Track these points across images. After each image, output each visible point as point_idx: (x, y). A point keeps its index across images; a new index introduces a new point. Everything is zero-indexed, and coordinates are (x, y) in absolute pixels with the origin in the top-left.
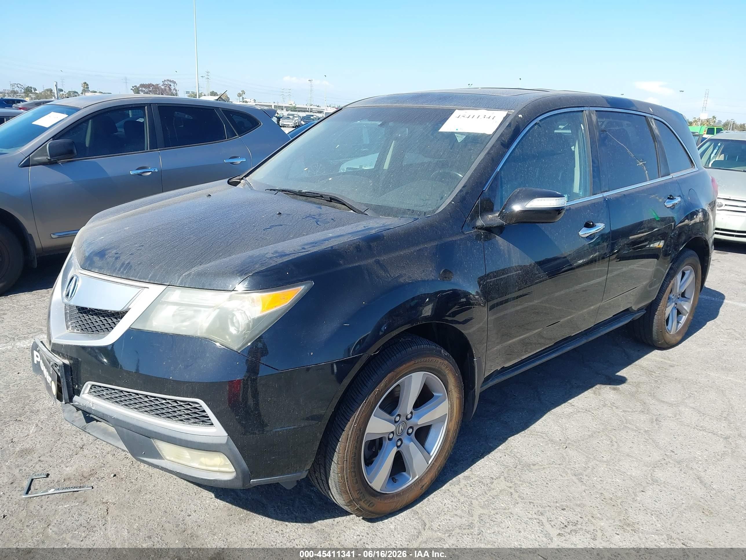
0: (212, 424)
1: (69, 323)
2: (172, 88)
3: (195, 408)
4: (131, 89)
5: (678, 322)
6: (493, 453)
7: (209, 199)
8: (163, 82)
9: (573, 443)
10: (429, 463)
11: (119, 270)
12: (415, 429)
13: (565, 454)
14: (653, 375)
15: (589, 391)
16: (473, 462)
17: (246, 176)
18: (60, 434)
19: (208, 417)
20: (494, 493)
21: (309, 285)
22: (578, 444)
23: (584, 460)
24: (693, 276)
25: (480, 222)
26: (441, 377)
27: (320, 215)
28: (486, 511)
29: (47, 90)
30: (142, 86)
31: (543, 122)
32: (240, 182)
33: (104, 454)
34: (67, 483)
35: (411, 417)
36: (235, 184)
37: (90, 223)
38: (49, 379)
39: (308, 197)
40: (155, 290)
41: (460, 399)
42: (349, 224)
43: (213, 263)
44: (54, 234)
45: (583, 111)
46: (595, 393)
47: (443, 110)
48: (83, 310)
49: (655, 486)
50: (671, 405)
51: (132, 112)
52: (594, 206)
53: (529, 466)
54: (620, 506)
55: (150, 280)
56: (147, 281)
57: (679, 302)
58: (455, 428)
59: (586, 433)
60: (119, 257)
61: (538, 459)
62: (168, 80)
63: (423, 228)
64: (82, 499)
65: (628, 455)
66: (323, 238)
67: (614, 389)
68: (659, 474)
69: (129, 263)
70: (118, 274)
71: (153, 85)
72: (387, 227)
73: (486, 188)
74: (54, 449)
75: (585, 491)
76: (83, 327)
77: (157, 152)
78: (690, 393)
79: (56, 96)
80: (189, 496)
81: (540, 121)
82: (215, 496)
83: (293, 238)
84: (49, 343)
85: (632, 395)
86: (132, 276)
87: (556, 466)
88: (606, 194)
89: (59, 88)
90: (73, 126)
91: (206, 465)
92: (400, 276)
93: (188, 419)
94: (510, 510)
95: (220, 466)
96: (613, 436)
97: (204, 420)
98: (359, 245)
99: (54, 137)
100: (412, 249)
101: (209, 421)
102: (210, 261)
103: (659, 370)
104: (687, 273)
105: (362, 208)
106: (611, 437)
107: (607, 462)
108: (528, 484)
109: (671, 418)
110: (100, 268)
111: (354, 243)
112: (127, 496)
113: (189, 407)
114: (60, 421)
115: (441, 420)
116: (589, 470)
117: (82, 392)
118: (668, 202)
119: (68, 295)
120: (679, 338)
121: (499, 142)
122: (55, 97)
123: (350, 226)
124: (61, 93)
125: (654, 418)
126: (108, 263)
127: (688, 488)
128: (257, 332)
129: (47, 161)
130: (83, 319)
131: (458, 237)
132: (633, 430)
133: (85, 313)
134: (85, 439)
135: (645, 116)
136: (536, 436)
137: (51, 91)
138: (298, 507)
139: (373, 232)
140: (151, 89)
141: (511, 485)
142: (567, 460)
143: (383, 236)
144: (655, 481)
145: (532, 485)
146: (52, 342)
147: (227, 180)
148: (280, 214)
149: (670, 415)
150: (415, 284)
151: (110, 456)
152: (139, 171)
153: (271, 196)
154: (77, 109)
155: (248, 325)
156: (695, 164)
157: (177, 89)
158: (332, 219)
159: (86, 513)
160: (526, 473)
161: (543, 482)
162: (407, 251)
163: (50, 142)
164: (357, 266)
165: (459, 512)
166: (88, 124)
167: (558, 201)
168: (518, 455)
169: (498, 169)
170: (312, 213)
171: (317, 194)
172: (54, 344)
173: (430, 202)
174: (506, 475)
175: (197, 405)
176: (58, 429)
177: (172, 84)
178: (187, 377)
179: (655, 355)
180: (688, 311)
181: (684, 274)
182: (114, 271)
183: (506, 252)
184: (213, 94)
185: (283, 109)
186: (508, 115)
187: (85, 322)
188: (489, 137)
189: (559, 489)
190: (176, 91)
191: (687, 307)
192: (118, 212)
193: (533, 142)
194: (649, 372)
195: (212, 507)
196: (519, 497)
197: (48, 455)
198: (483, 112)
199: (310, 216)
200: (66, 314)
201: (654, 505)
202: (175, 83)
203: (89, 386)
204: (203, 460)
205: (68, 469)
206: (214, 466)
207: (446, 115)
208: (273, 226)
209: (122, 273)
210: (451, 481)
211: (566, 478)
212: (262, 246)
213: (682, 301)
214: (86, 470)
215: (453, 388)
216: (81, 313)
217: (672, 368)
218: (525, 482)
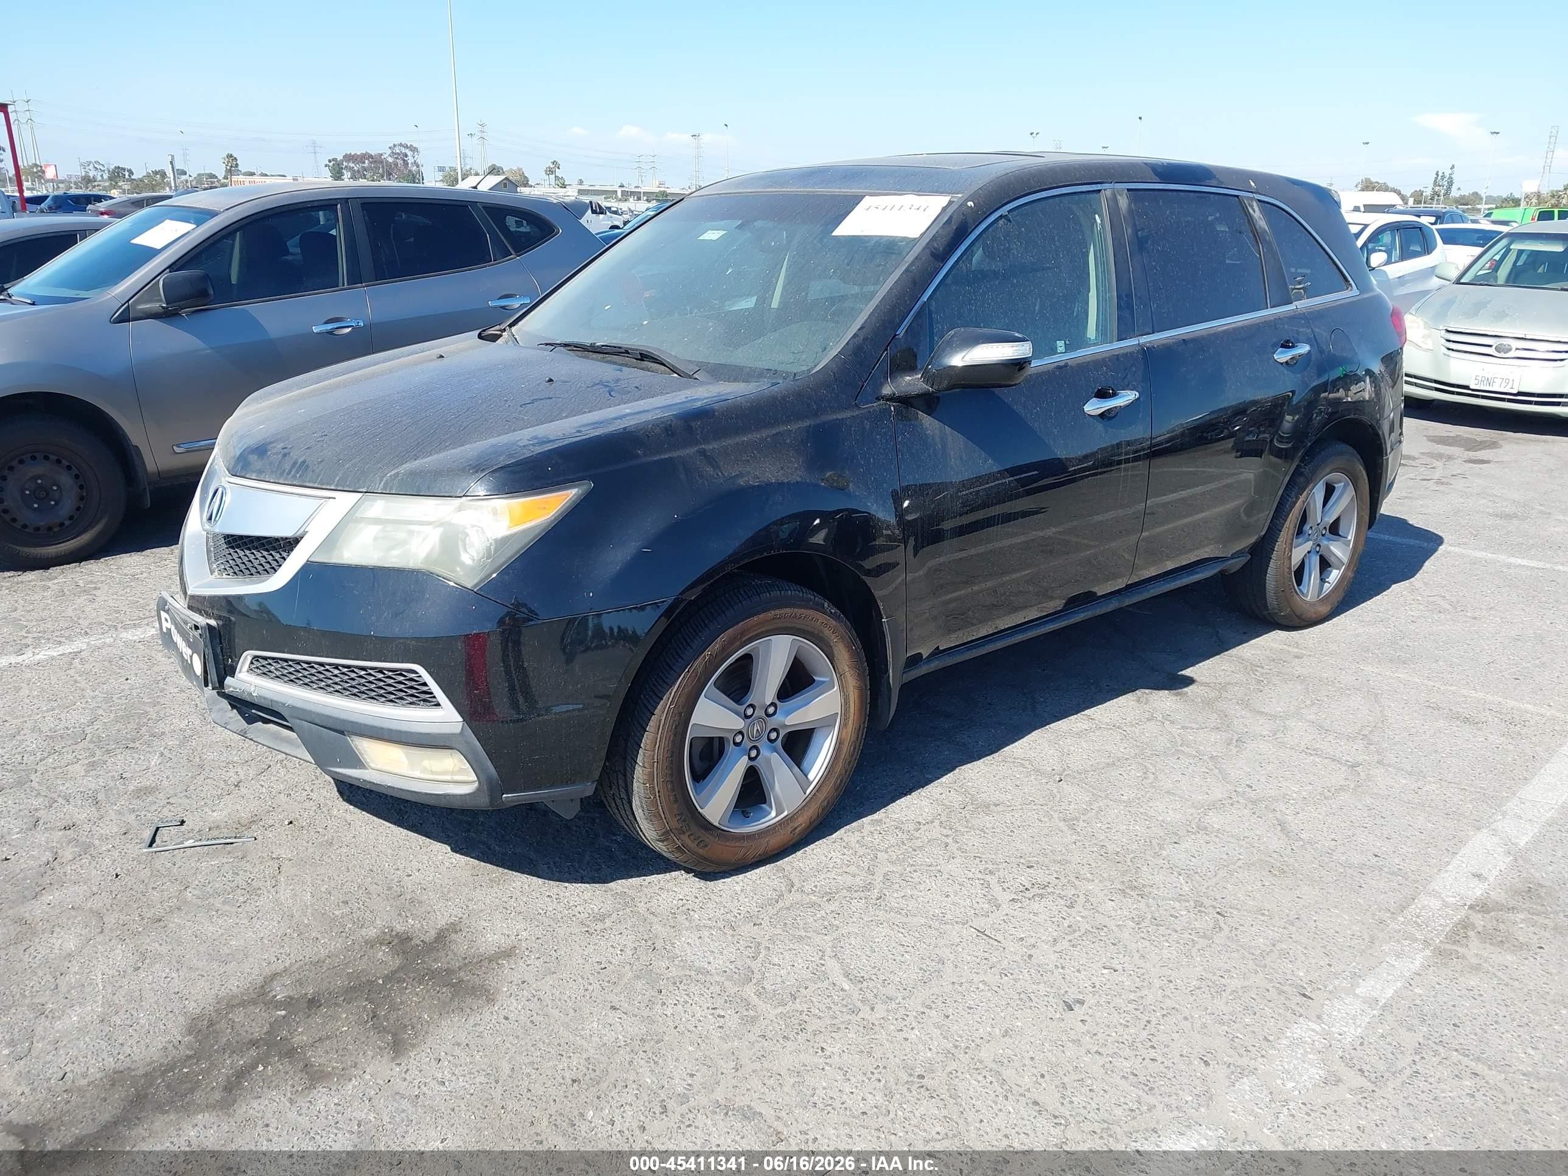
0: (438, 705)
1: (215, 566)
2: (410, 160)
3: (411, 680)
4: (326, 166)
5: (1323, 580)
6: (930, 787)
7: (440, 362)
8: (390, 148)
9: (1075, 774)
10: (808, 792)
11: (288, 474)
12: (782, 733)
13: (1055, 791)
14: (1257, 670)
15: (1129, 696)
16: (893, 800)
17: (511, 326)
18: (201, 767)
19: (432, 693)
20: (918, 843)
21: (585, 487)
22: (1083, 776)
23: (1087, 799)
24: (1350, 492)
25: (887, 390)
26: (825, 648)
27: (618, 380)
28: (898, 868)
29: (156, 173)
30: (349, 158)
31: (1015, 213)
32: (501, 336)
33: (274, 793)
34: (215, 833)
35: (775, 713)
36: (494, 338)
37: (243, 407)
38: (187, 651)
39: (606, 353)
40: (346, 500)
41: (861, 690)
42: (662, 394)
43: (435, 457)
44: (178, 446)
45: (1099, 191)
46: (1138, 700)
47: (846, 198)
48: (236, 542)
49: (1199, 836)
50: (1273, 717)
51: (325, 215)
52: (1116, 361)
53: (988, 806)
54: (1130, 864)
55: (336, 486)
56: (333, 488)
57: (1324, 543)
58: (854, 738)
59: (1103, 760)
60: (289, 453)
61: (1003, 797)
62: (401, 145)
63: (784, 398)
64: (240, 854)
65: (1168, 792)
66: (613, 416)
67: (1176, 695)
68: (1214, 820)
69: (304, 462)
70: (286, 479)
71: (371, 156)
72: (724, 398)
73: (901, 332)
74: (192, 788)
75: (1075, 843)
76: (237, 569)
77: (361, 290)
78: (1316, 699)
79: (173, 185)
80: (410, 850)
81: (1009, 212)
82: (452, 849)
83: (566, 417)
84: (183, 596)
85: (1208, 703)
86: (309, 482)
87: (1035, 808)
88: (1144, 339)
89: (177, 167)
90: (206, 244)
91: (432, 773)
92: (740, 475)
93: (401, 698)
94: (939, 867)
95: (453, 773)
96: (1151, 764)
97: (426, 699)
98: (670, 425)
99: (173, 267)
100: (765, 433)
101: (434, 700)
102: (431, 454)
103: (1272, 663)
104: (1339, 486)
105: (689, 369)
106: (1146, 766)
107: (1128, 804)
108: (978, 832)
109: (1267, 738)
110: (260, 472)
111: (662, 423)
112: (311, 850)
113: (401, 678)
114: (199, 749)
115: (827, 723)
116: (1092, 814)
117: (238, 670)
118: (1281, 353)
119: (210, 519)
120: (1325, 609)
121: (928, 251)
122: (171, 188)
123: (663, 397)
124: (183, 177)
125: (1236, 737)
126: (271, 464)
127: (1256, 838)
128: (502, 560)
129: (161, 310)
130: (235, 556)
131: (847, 414)
132: (1189, 755)
133: (238, 547)
134: (241, 773)
135: (1237, 196)
136: (1011, 765)
137: (163, 174)
138: (588, 864)
139: (699, 404)
140: (366, 164)
141: (950, 832)
142: (1058, 799)
143: (714, 411)
144: (1202, 828)
145: (985, 833)
146: (189, 593)
147: (478, 332)
148: (551, 380)
149: (1265, 733)
150: (765, 490)
151: (283, 798)
152: (329, 327)
153: (546, 353)
154: (213, 214)
155: (488, 549)
156: (1352, 282)
157: (418, 161)
158: (637, 387)
159: (246, 871)
160: (980, 816)
161: (1006, 829)
162: (756, 436)
163: (164, 276)
164: (667, 459)
165: (852, 869)
166: (234, 240)
167: (1015, 348)
168: (973, 791)
169: (925, 298)
170: (604, 379)
171: (620, 348)
172: (193, 597)
173: (804, 357)
174: (943, 819)
175: (413, 676)
176: (198, 760)
177: (409, 153)
178: (396, 631)
179: (1274, 640)
180: (1345, 560)
181: (1330, 490)
182: (282, 474)
183: (937, 439)
184: (494, 170)
185: (639, 199)
186: (950, 203)
187: (239, 561)
188: (914, 242)
189: (1030, 840)
190: (418, 166)
191: (1340, 551)
192: (289, 389)
193: (995, 249)
194: (1252, 667)
195: (447, 864)
196: (959, 849)
197: (182, 795)
198: (910, 199)
199: (601, 383)
200: (208, 551)
201: (1188, 862)
202: (414, 150)
203: (249, 659)
204: (426, 763)
205: (215, 814)
206: (445, 773)
207: (846, 206)
208: (536, 400)
209: (294, 477)
210: (848, 827)
211: (1048, 825)
212: (514, 430)
213: (1329, 540)
214: (245, 816)
215: (847, 669)
216: (233, 548)
217: (1296, 660)
218: (974, 829)
